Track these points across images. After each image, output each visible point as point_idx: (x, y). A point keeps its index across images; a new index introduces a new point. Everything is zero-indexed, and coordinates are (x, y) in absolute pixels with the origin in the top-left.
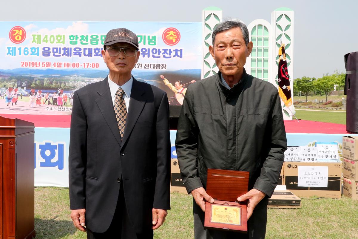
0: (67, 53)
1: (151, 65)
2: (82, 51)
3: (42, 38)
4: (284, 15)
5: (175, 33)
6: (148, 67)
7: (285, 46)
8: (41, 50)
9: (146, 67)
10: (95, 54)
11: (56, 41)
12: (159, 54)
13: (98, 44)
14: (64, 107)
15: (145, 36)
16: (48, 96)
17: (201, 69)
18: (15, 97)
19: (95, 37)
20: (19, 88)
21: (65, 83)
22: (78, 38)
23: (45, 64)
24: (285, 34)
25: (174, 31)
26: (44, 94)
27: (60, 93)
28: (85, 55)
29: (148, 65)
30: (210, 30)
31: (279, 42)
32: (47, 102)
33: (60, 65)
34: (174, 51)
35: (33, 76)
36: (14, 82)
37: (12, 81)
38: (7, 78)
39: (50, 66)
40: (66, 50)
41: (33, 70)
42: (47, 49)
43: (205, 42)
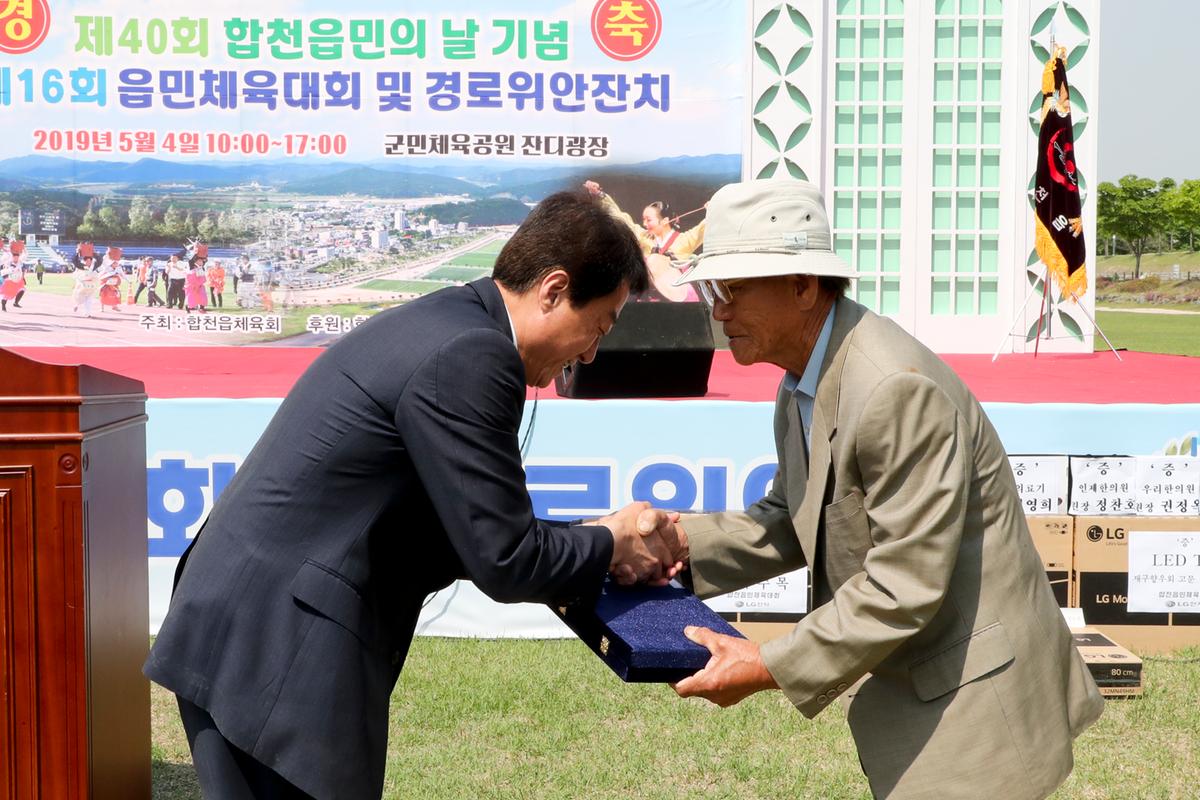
0: (217, 95)
1: (547, 139)
2: (279, 85)
3: (116, 35)
5: (640, 8)
6: (538, 148)
7: (1067, 56)
8: (114, 83)
9: (528, 147)
10: (331, 98)
11: (172, 42)
12: (580, 96)
13: (340, 56)
14: (211, 315)
15: (523, 24)
16: (149, 271)
17: (740, 157)
18: (15, 276)
19: (329, 27)
21: (213, 217)
22: (261, 30)
23: (133, 138)
24: (1065, 5)
26: (133, 263)
27: (196, 258)
28: (291, 102)
29: (538, 139)
31: (1042, 39)
32: (144, 295)
33: (191, 142)
34: (637, 81)
35: (86, 188)
36: (6, 216)
39: (151, 148)
40: (216, 83)
41: (86, 166)
42: (139, 77)
43: (758, 45)
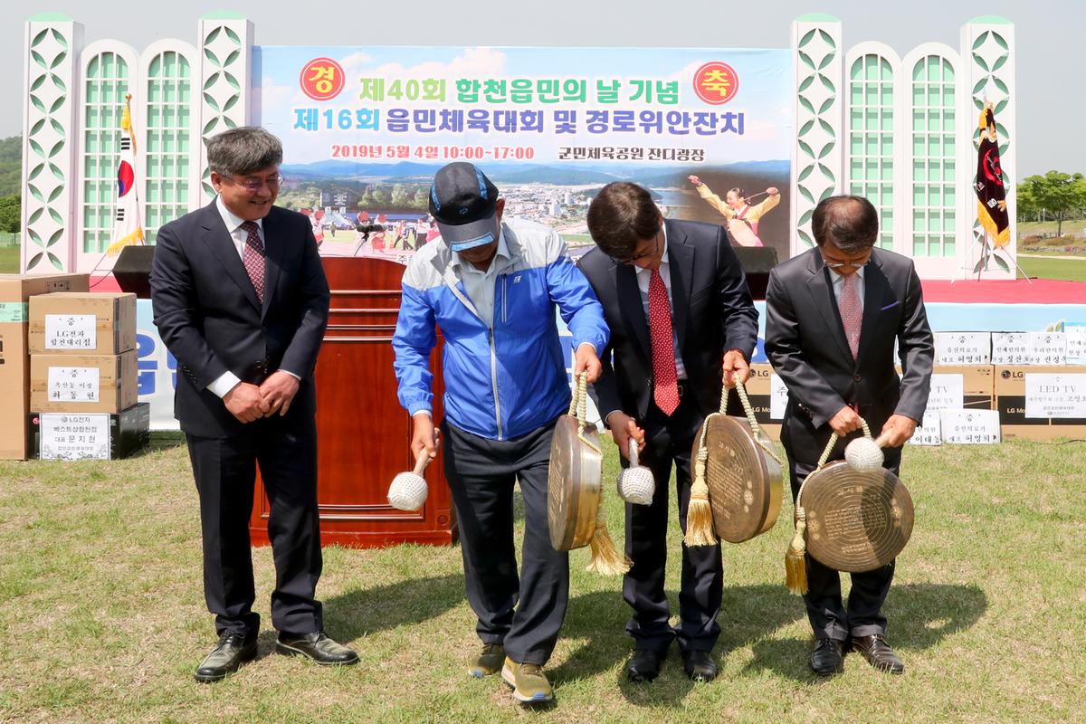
0: (450, 124)
1: (665, 151)
2: (491, 118)
3: (387, 89)
4: (990, 34)
5: (725, 74)
6: (659, 156)
7: (994, 107)
8: (384, 118)
9: (652, 155)
10: (524, 126)
11: (422, 93)
12: (686, 125)
13: (530, 101)
15: (649, 83)
16: (404, 229)
17: (790, 162)
18: (317, 232)
19: (524, 84)
20: (326, 209)
22: (480, 86)
23: (396, 150)
24: (994, 77)
25: (722, 70)
26: (393, 224)
27: (434, 221)
28: (498, 128)
29: (659, 150)
30: (811, 68)
31: (979, 96)
32: (400, 243)
33: (433, 152)
34: (723, 117)
35: (364, 179)
36: (312, 196)
37: (308, 192)
38: (294, 186)
39: (407, 155)
40: (450, 117)
41: (365, 166)
42: (400, 114)
43: (800, 96)
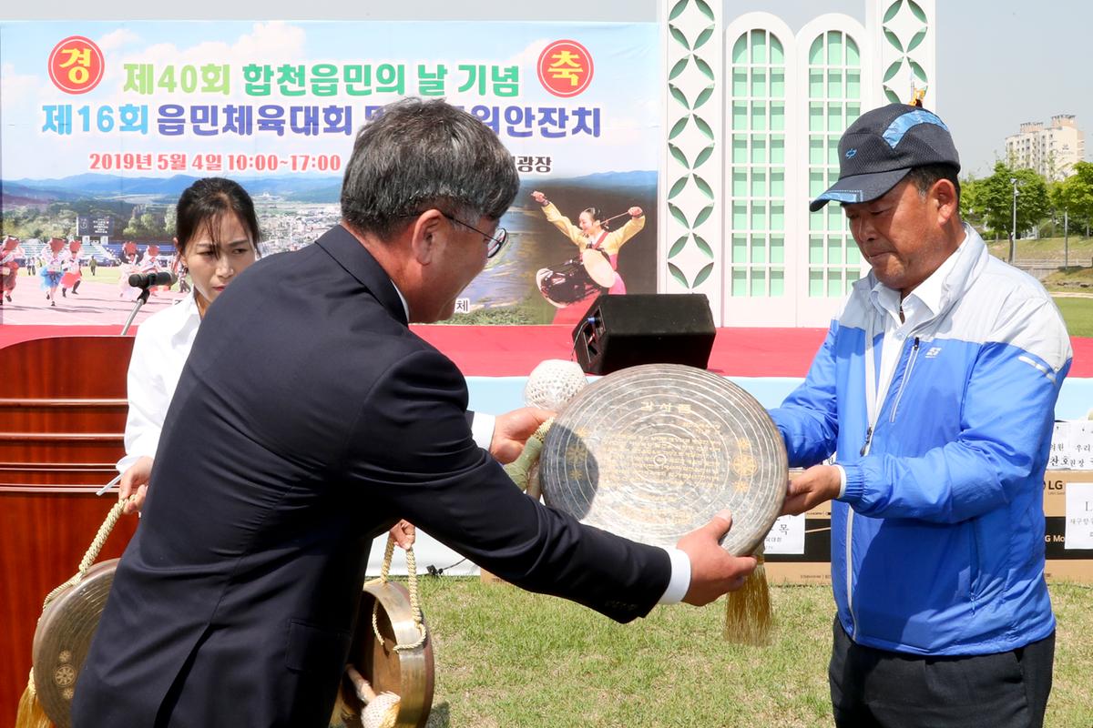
0: (236, 124)
2: (287, 116)
5: (576, 57)
10: (328, 126)
11: (201, 83)
12: (528, 124)
13: (335, 93)
15: (482, 68)
16: (181, 264)
17: (657, 173)
18: (73, 269)
19: (327, 70)
22: (272, 73)
23: (168, 159)
25: (573, 51)
28: (296, 130)
30: (684, 48)
32: (177, 284)
33: (215, 161)
34: (574, 113)
35: (131, 199)
36: (66, 221)
37: (61, 216)
38: (43, 208)
39: (183, 166)
40: (236, 115)
41: (131, 181)
42: (174, 111)
43: (671, 86)
